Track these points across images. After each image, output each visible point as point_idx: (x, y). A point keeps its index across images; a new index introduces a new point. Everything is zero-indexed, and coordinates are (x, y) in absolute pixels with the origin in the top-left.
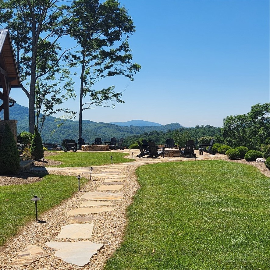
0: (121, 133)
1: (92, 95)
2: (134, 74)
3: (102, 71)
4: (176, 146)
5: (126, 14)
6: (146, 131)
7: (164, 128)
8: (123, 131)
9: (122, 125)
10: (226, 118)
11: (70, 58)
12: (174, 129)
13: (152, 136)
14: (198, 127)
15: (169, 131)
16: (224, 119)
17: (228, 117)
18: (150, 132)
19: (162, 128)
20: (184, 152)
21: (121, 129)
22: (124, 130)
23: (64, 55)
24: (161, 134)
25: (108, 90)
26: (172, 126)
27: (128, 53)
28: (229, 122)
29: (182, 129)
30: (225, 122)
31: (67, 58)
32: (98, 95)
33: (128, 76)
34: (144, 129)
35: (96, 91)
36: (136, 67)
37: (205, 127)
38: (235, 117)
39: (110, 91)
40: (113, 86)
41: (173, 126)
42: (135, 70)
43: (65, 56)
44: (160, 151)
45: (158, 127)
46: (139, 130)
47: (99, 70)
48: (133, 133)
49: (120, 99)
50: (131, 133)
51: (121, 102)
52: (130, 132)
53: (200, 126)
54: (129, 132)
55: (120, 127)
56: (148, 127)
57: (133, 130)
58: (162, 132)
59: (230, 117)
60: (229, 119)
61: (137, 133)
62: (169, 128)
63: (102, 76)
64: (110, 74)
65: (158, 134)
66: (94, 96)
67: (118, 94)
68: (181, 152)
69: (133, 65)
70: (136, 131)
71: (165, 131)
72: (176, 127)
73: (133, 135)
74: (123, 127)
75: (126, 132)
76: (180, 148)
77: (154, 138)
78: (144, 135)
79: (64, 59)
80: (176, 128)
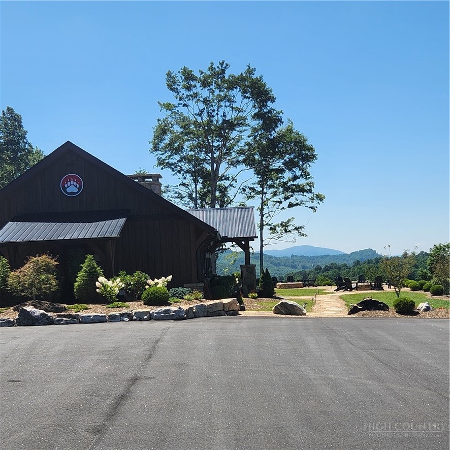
0: (277, 268)
1: (271, 229)
2: (317, 205)
3: (280, 202)
4: (368, 282)
5: (307, 142)
6: (319, 264)
7: (349, 259)
8: (279, 264)
9: (278, 256)
10: (432, 247)
11: (247, 190)
12: (366, 258)
13: (330, 272)
14: (405, 255)
15: (358, 263)
16: (431, 249)
17: (435, 245)
18: (326, 266)
19: (344, 258)
20: (374, 286)
21: (277, 262)
22: (282, 263)
23: (241, 187)
24: (344, 268)
25: (288, 221)
26: (362, 254)
27: (309, 181)
28: (437, 252)
29: (379, 260)
30: (432, 252)
31: (244, 190)
32: (277, 228)
33: (311, 208)
34: (314, 261)
35: (275, 224)
36: (320, 198)
37: (418, 255)
38: (445, 246)
39: (290, 223)
40: (293, 218)
41: (364, 254)
42: (319, 201)
43: (243, 188)
44: (354, 286)
45: (337, 256)
46: (307, 262)
47: (277, 202)
48: (296, 268)
49: (302, 233)
50: (293, 267)
51: (303, 235)
52: (292, 265)
53: (410, 253)
54: (289, 267)
55: (274, 259)
56: (322, 257)
57: (296, 263)
58: (345, 265)
59: (438, 245)
60: (437, 248)
61: (304, 267)
62: (358, 258)
63: (283, 208)
64: (291, 205)
65: (339, 268)
66: (273, 229)
67: (301, 227)
68: (372, 286)
69: (316, 195)
70: (302, 264)
71: (350, 263)
72: (369, 255)
73: (297, 271)
74: (280, 258)
75: (285, 266)
76: (371, 283)
77: (333, 275)
78: (316, 270)
79: (241, 192)
80: (368, 258)
